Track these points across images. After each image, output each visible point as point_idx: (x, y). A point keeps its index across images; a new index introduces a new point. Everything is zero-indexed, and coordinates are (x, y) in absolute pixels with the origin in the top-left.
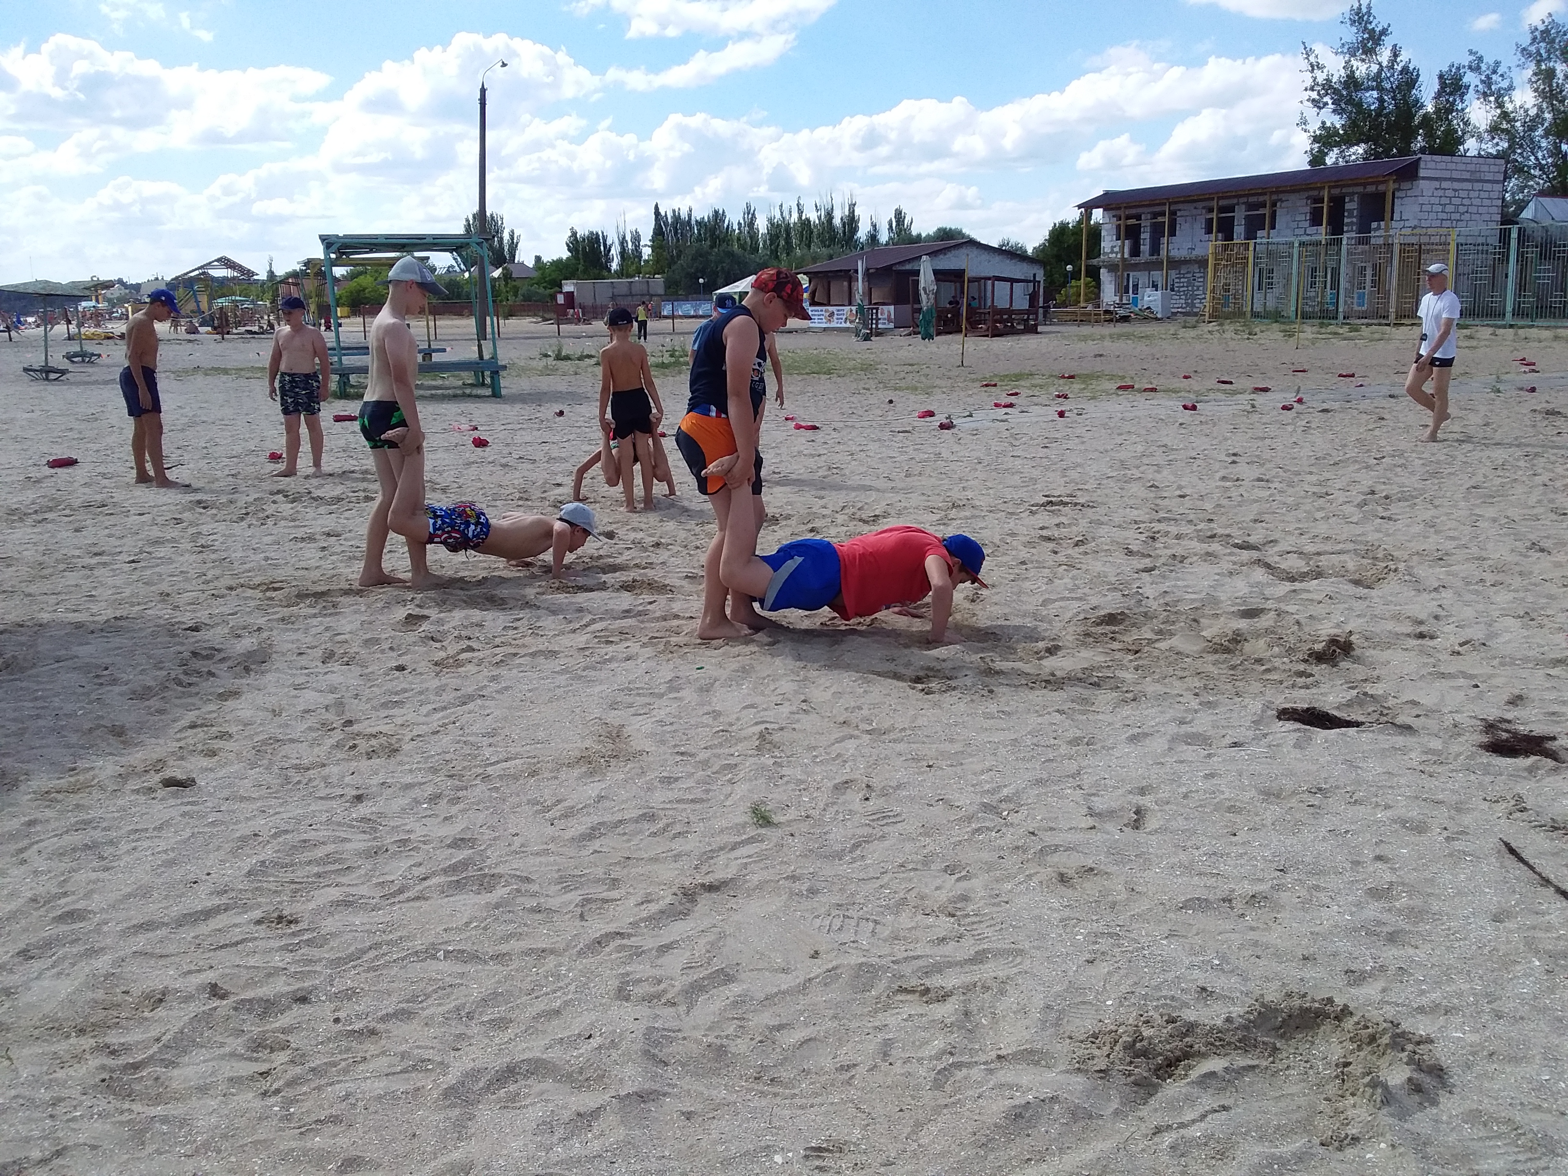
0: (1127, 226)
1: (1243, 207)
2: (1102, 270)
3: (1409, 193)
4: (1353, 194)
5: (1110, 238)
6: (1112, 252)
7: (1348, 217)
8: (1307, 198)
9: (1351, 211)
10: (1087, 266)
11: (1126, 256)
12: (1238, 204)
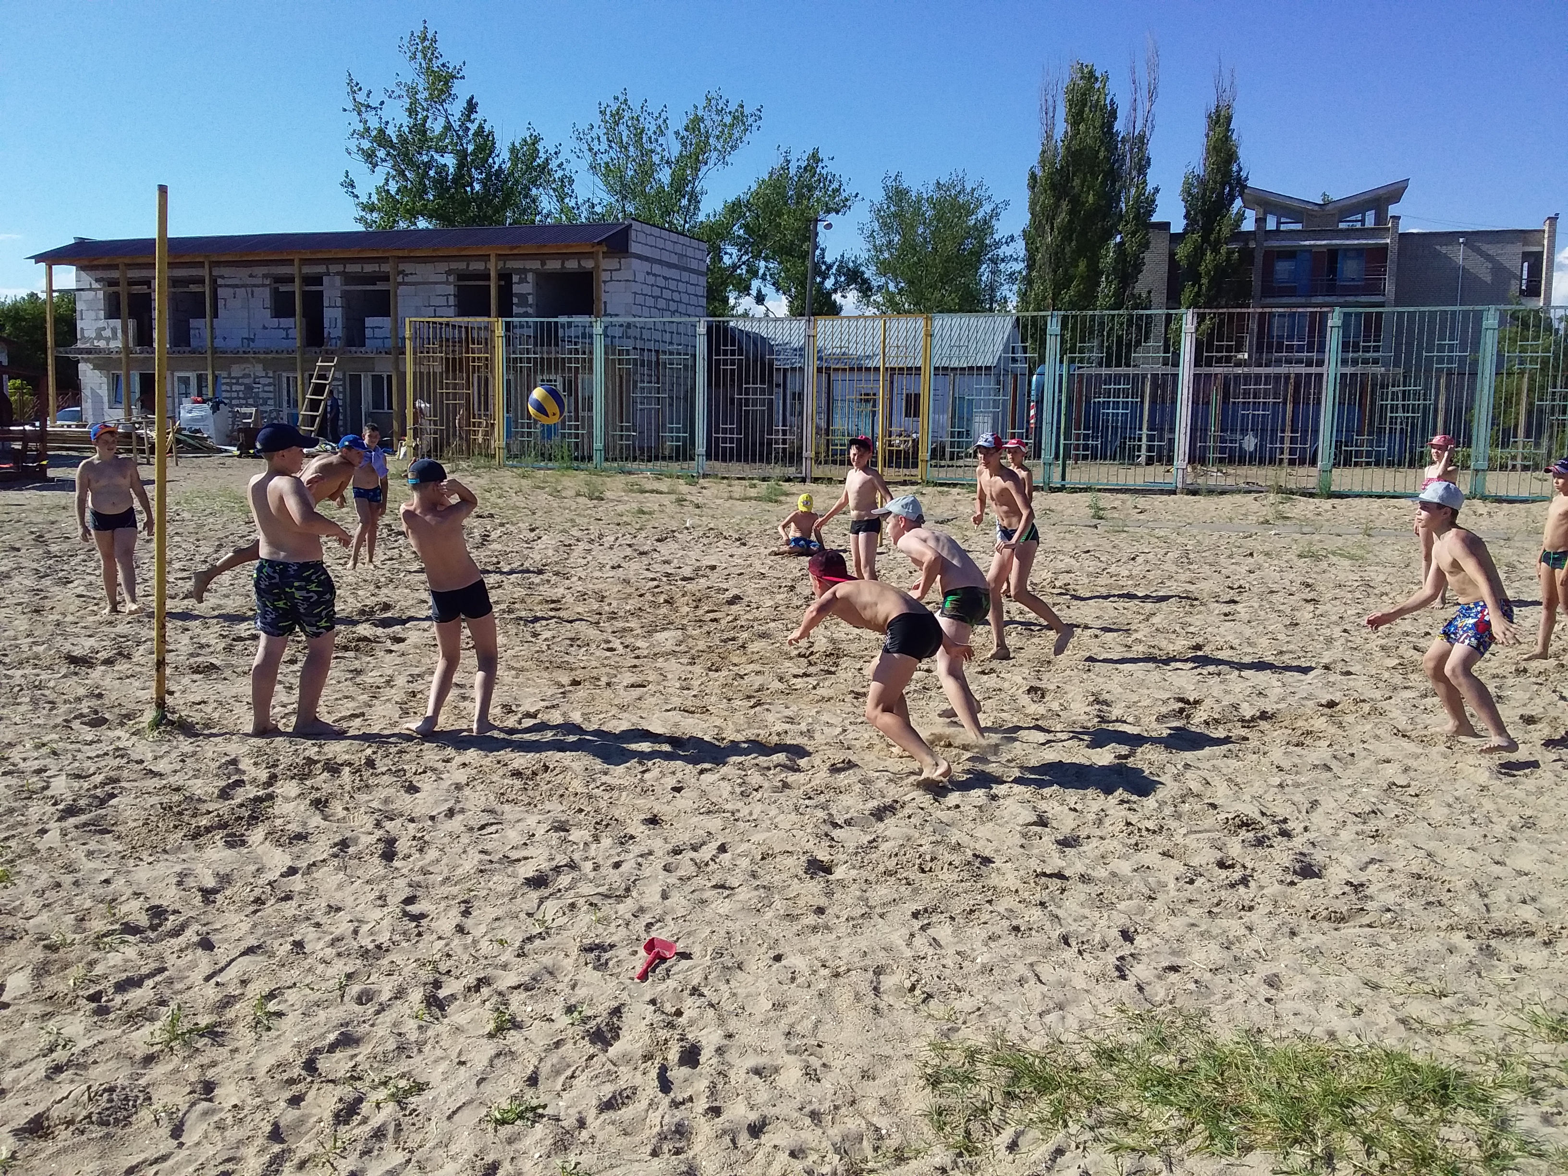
0: (131, 296)
1: (338, 280)
2: (81, 366)
3: (616, 275)
4: (524, 271)
5: (92, 314)
6: (99, 337)
7: (517, 305)
8: (448, 273)
9: (523, 297)
10: (57, 359)
11: (131, 345)
12: (328, 274)
